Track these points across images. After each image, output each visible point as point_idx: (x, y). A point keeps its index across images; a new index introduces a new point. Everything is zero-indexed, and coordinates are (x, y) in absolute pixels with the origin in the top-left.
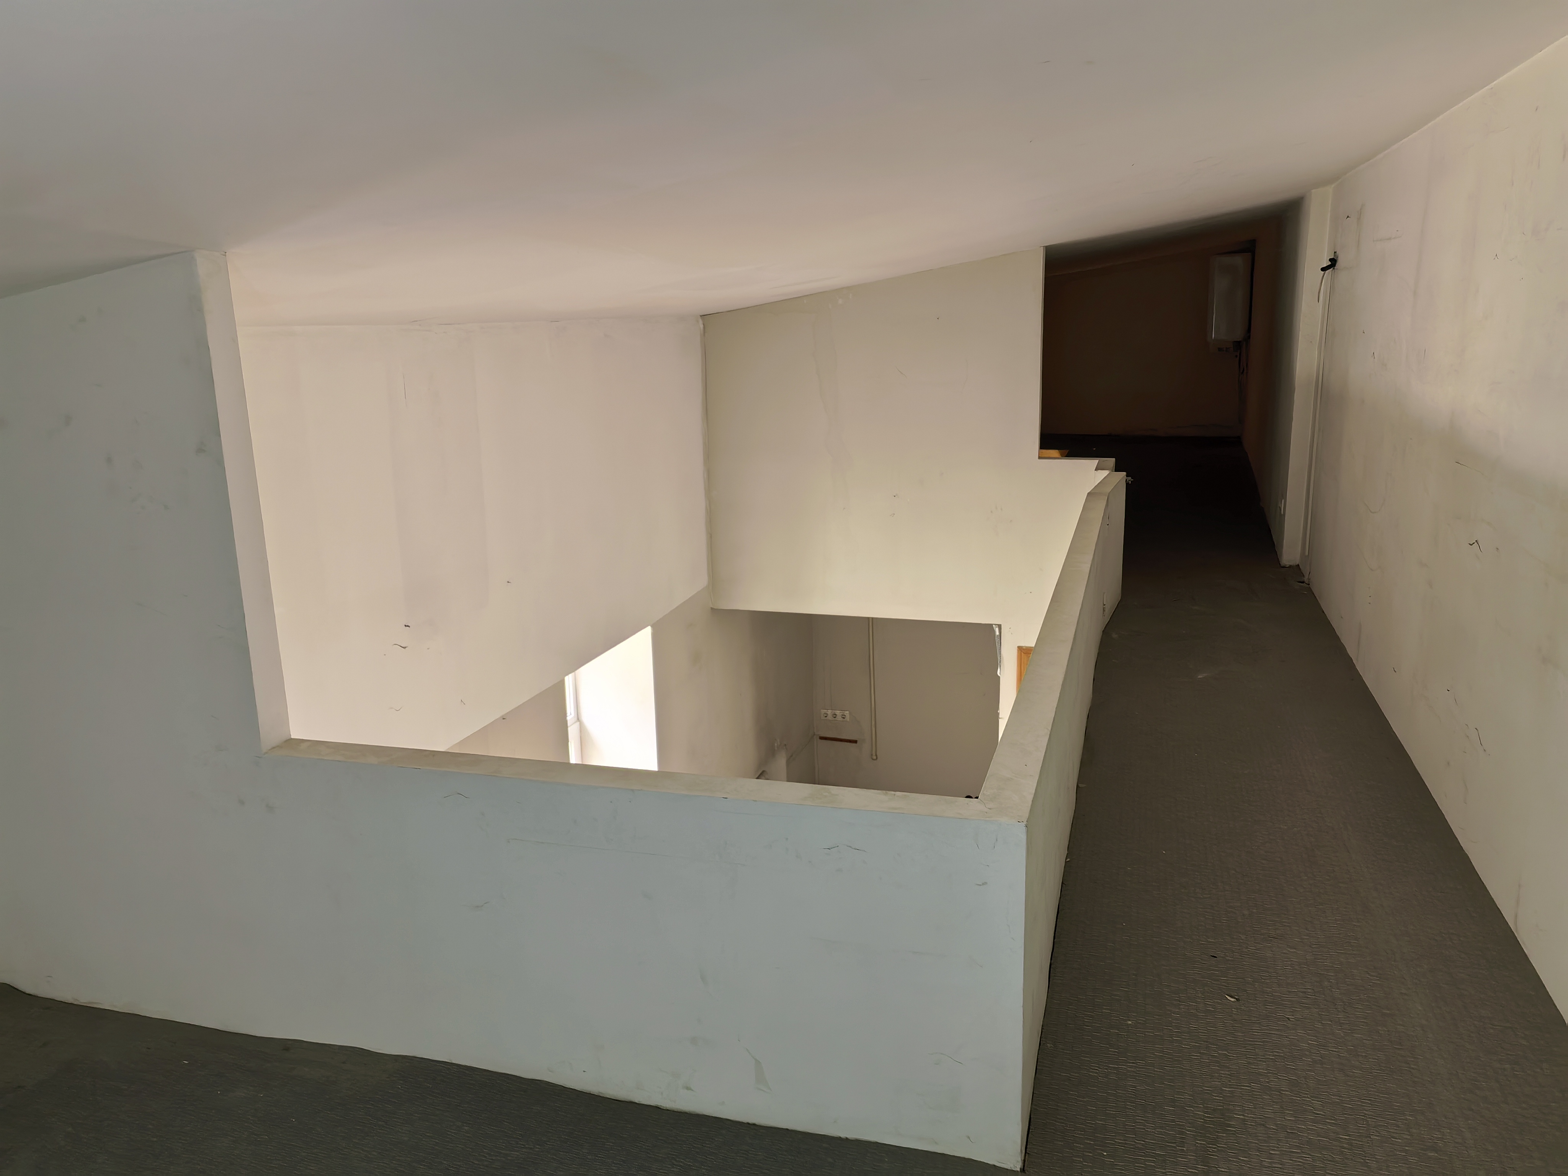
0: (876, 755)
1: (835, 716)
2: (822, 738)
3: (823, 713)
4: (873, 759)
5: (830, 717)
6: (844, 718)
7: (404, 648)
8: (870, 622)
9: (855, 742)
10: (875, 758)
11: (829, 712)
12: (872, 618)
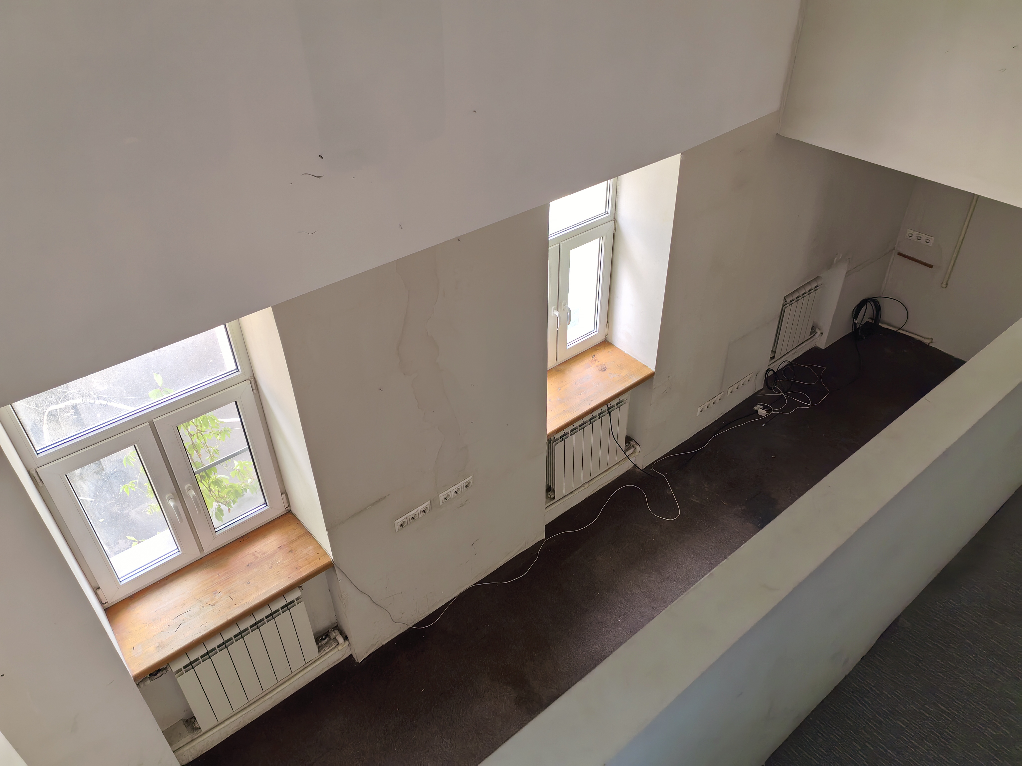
0: (947, 284)
1: (919, 238)
2: (900, 254)
3: (909, 233)
4: (943, 288)
5: (914, 238)
6: (928, 243)
7: (319, 177)
8: (973, 199)
9: (931, 266)
10: (944, 286)
11: (915, 234)
12: (978, 196)
